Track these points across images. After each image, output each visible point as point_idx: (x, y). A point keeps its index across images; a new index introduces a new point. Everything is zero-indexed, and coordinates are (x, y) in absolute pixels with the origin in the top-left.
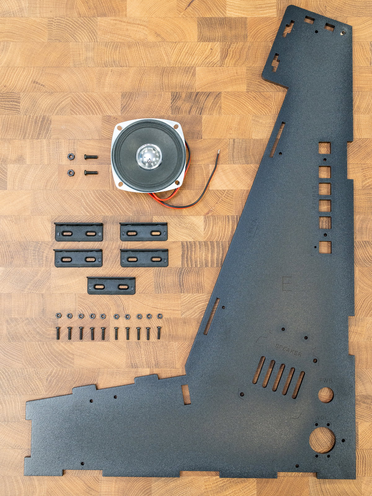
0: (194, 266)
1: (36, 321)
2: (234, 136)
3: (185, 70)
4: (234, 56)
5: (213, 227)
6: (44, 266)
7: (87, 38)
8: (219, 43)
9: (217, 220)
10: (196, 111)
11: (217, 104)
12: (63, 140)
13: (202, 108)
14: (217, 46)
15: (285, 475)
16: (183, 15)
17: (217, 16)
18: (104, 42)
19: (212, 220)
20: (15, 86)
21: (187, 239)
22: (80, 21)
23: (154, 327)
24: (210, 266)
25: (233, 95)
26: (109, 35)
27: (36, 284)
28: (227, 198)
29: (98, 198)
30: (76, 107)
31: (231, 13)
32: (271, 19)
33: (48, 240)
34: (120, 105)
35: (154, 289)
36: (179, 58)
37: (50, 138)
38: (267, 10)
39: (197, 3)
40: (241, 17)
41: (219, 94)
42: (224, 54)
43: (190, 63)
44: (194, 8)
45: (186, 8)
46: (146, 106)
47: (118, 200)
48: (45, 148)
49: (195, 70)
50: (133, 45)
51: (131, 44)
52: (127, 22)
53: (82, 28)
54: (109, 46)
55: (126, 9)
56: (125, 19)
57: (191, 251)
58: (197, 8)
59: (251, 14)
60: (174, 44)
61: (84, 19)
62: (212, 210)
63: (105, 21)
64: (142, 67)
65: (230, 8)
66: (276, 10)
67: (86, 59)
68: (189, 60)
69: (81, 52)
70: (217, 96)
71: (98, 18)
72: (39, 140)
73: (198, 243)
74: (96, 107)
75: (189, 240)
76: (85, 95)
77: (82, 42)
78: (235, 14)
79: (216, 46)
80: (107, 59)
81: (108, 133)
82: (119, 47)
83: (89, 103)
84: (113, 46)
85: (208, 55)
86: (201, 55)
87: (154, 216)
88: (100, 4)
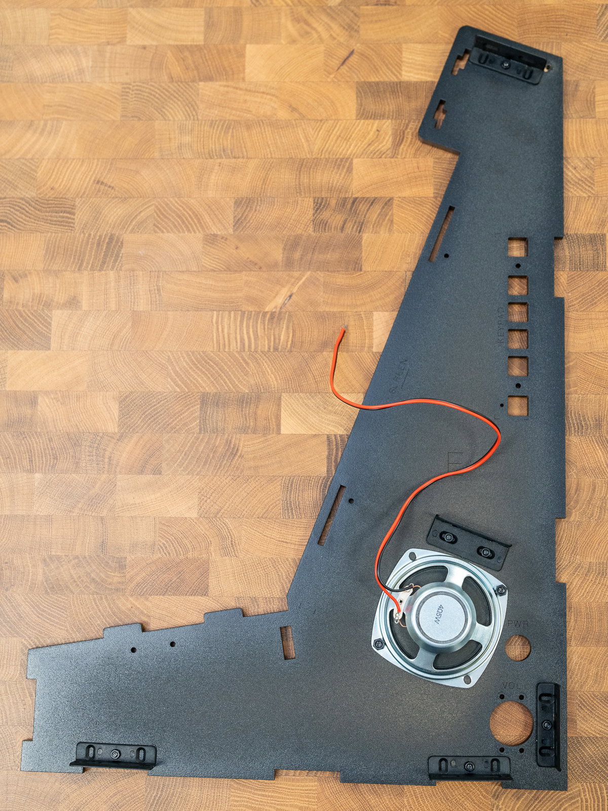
1: (90, 561)
3: (336, 163)
4: (414, 140)
6: (106, 472)
7: (182, 114)
8: (390, 121)
10: (353, 228)
11: (386, 217)
12: (141, 273)
13: (363, 223)
14: (387, 126)
16: (334, 79)
17: (386, 79)
18: (209, 120)
20: (67, 188)
21: (336, 431)
22: (172, 89)
25: (412, 202)
26: (217, 110)
27: (92, 501)
29: (195, 364)
30: (163, 220)
31: (409, 75)
33: (113, 430)
34: (232, 217)
35: (281, 511)
36: (326, 144)
37: (121, 270)
39: (356, 60)
40: (425, 80)
41: (389, 200)
42: (398, 139)
43: (344, 152)
44: (350, 67)
45: (339, 68)
46: (274, 220)
47: (226, 368)
48: (113, 284)
49: (351, 163)
50: (255, 125)
51: (251, 123)
52: (246, 90)
53: (175, 99)
54: (216, 127)
55: (244, 70)
56: (242, 85)
58: (356, 67)
60: (318, 124)
61: (179, 85)
63: (211, 88)
64: (267, 158)
65: (408, 67)
67: (180, 147)
68: (342, 147)
69: (172, 136)
70: (386, 204)
71: (200, 83)
72: (103, 272)
74: (194, 221)
75: (339, 433)
76: (176, 202)
77: (174, 120)
78: (417, 76)
79: (385, 126)
80: (213, 147)
81: (212, 262)
82: (232, 127)
83: (184, 215)
84: (223, 126)
85: (373, 139)
86: (362, 140)
87: (283, 394)
88: (204, 63)
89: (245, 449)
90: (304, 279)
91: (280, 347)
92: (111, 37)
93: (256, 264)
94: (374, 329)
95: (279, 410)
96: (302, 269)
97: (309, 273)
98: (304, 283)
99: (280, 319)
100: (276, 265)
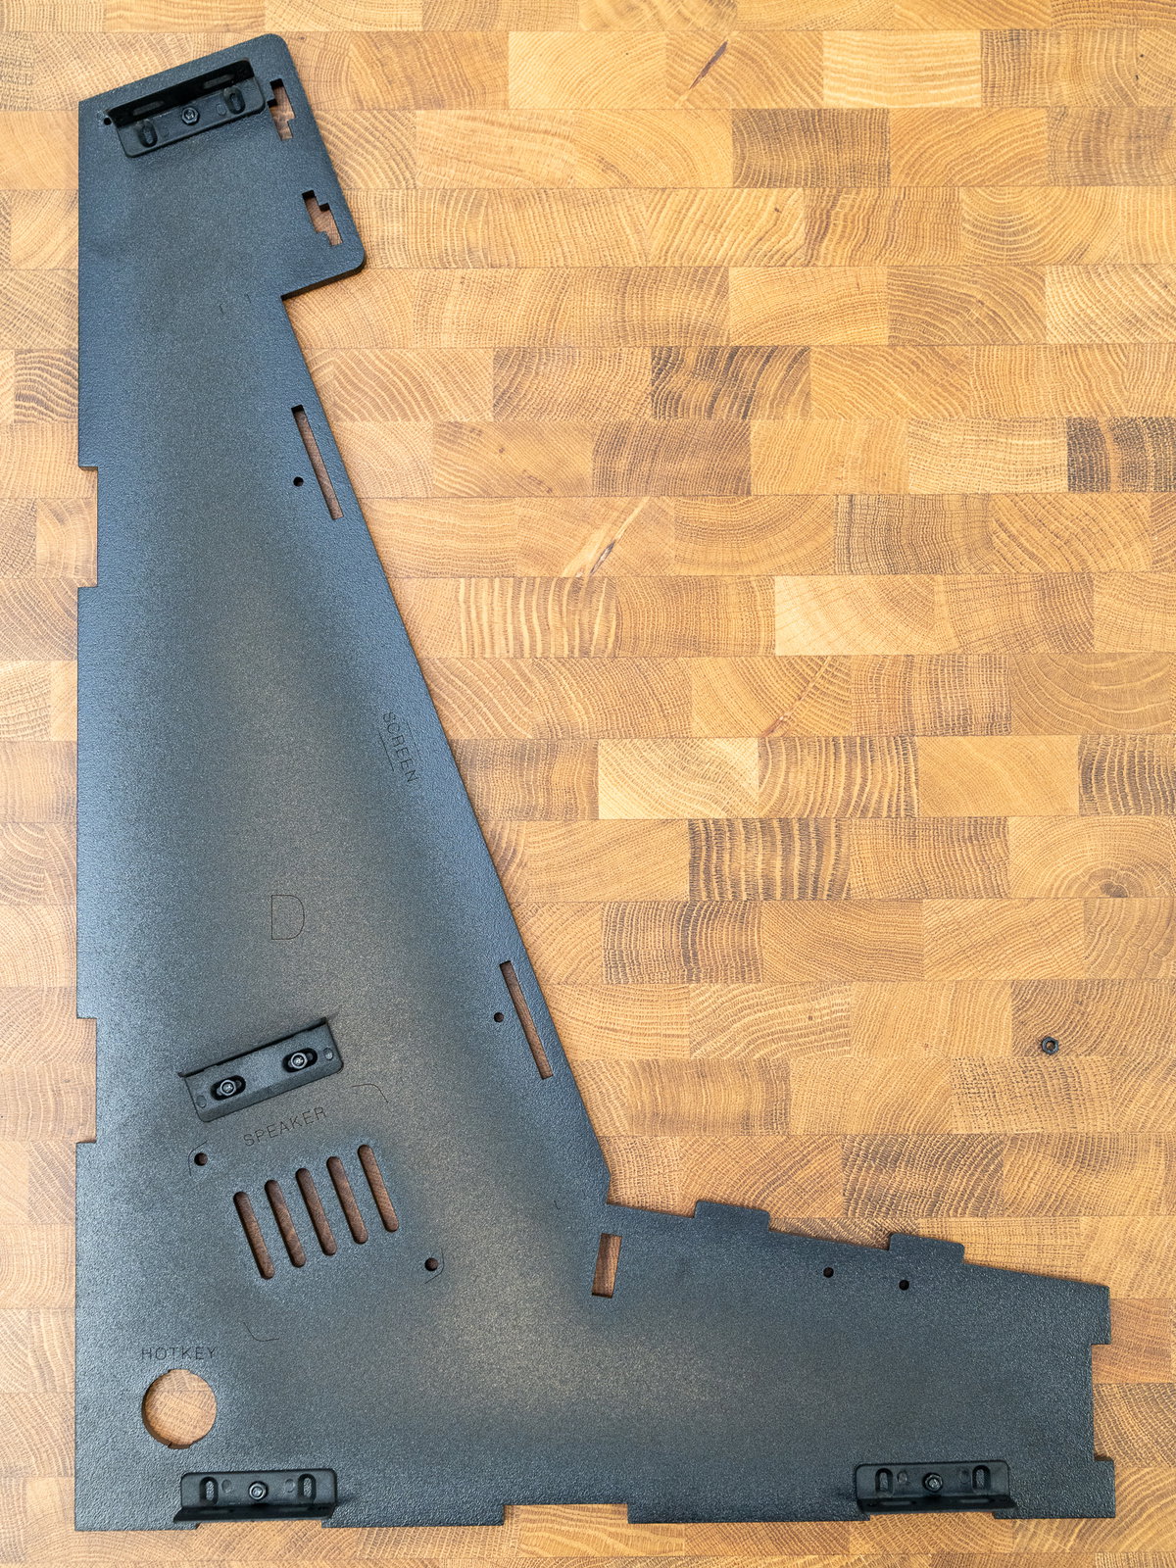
0: (731, 898)
2: (852, 485)
3: (695, 276)
4: (848, 230)
5: (787, 773)
7: (382, 175)
8: (800, 189)
9: (799, 750)
10: (731, 408)
11: (796, 385)
13: (750, 399)
14: (796, 201)
15: (1022, 1551)
16: (688, 103)
17: (792, 105)
18: (438, 189)
19: (784, 751)
21: (707, 812)
22: (360, 123)
23: (604, 1091)
24: (778, 896)
25: (847, 355)
26: (454, 168)
28: (831, 683)
30: (351, 395)
31: (838, 97)
32: (966, 114)
34: (492, 388)
35: (604, 969)
36: (674, 237)
38: (951, 84)
39: (731, 65)
40: (869, 108)
41: (802, 353)
42: (817, 227)
43: (710, 255)
44: (720, 79)
45: (696, 82)
46: (574, 392)
47: (487, 692)
49: (725, 277)
50: (531, 198)
51: (523, 194)
52: (511, 126)
53: (367, 145)
54: (452, 203)
55: (506, 84)
56: (502, 117)
57: (720, 850)
58: (733, 81)
59: (900, 98)
60: (658, 197)
61: (375, 117)
62: (786, 719)
63: (441, 122)
64: (558, 267)
65: (833, 79)
66: (980, 84)
67: (381, 244)
68: (707, 245)
69: (365, 222)
70: (795, 359)
71: (418, 112)
73: (741, 825)
74: (413, 396)
75: (712, 816)
76: (378, 357)
77: (368, 190)
78: (852, 99)
79: (790, 202)
80: (448, 244)
81: (452, 478)
82: (484, 204)
83: (394, 384)
84: (466, 201)
85: (768, 228)
86: (746, 229)
87: (601, 741)
88: (423, 70)
89: (530, 851)
90: (637, 511)
91: (592, 648)
92: (232, 14)
93: (540, 483)
94: (777, 609)
95: (594, 773)
96: (633, 492)
97: (646, 499)
98: (637, 521)
99: (590, 593)
100: (580, 483)
